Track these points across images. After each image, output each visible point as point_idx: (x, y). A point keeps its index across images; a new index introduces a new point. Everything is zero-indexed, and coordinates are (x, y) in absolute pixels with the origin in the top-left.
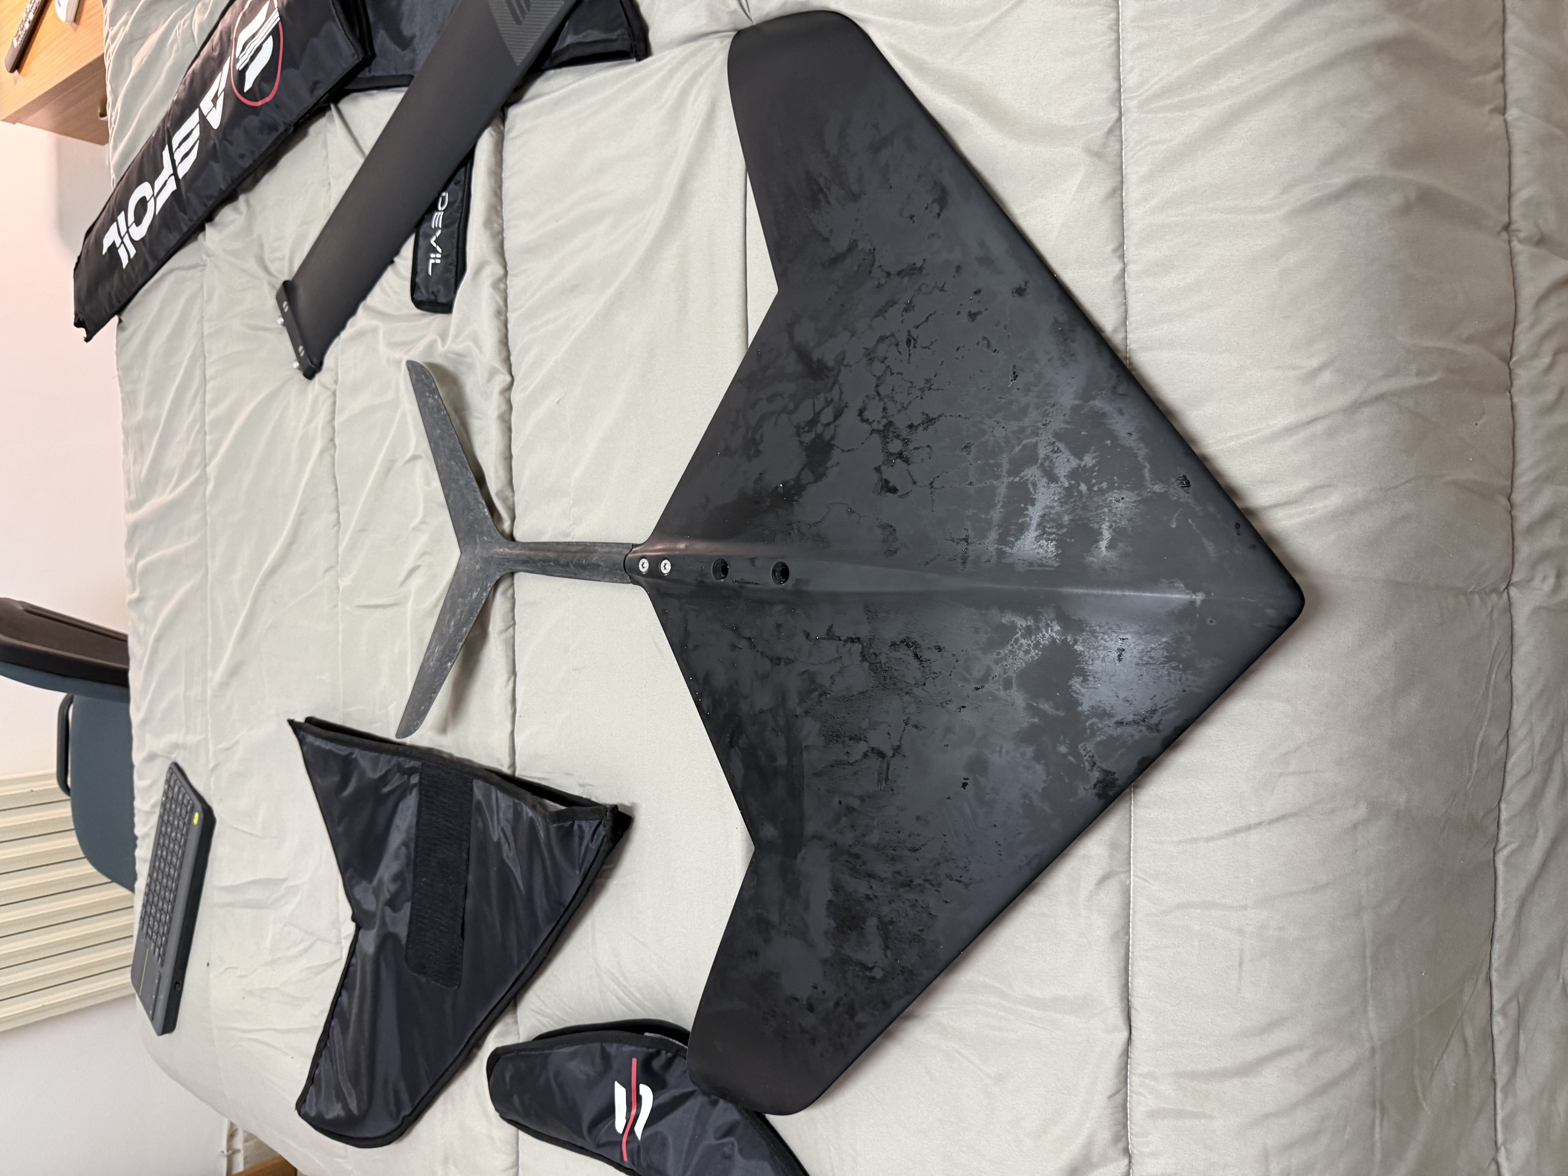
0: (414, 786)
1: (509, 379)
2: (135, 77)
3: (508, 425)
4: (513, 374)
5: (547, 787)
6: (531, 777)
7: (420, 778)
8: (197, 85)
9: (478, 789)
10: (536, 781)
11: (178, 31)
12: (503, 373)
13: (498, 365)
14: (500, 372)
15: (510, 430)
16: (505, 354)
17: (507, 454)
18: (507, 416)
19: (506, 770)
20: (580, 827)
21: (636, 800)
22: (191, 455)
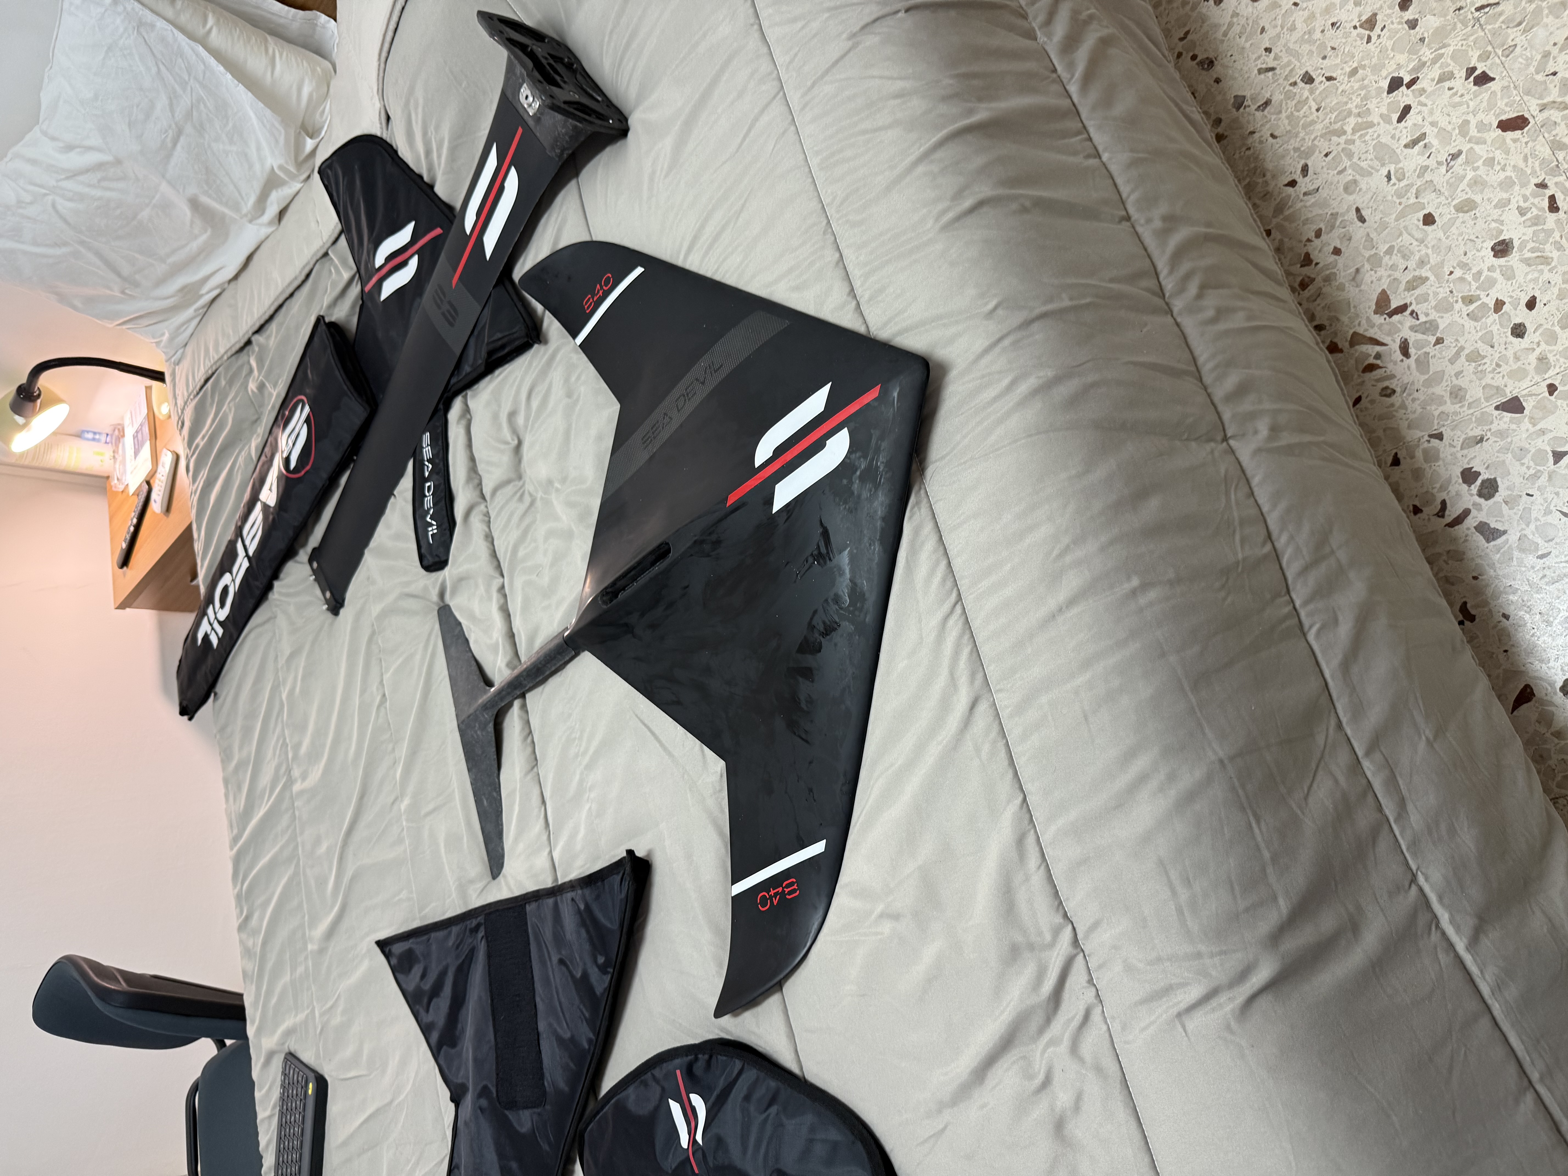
0: (482, 938)
1: (501, 578)
2: (213, 506)
4: (503, 573)
7: (485, 930)
8: (257, 484)
11: (241, 460)
15: (509, 615)
16: (496, 563)
19: (550, 884)
22: (278, 768)
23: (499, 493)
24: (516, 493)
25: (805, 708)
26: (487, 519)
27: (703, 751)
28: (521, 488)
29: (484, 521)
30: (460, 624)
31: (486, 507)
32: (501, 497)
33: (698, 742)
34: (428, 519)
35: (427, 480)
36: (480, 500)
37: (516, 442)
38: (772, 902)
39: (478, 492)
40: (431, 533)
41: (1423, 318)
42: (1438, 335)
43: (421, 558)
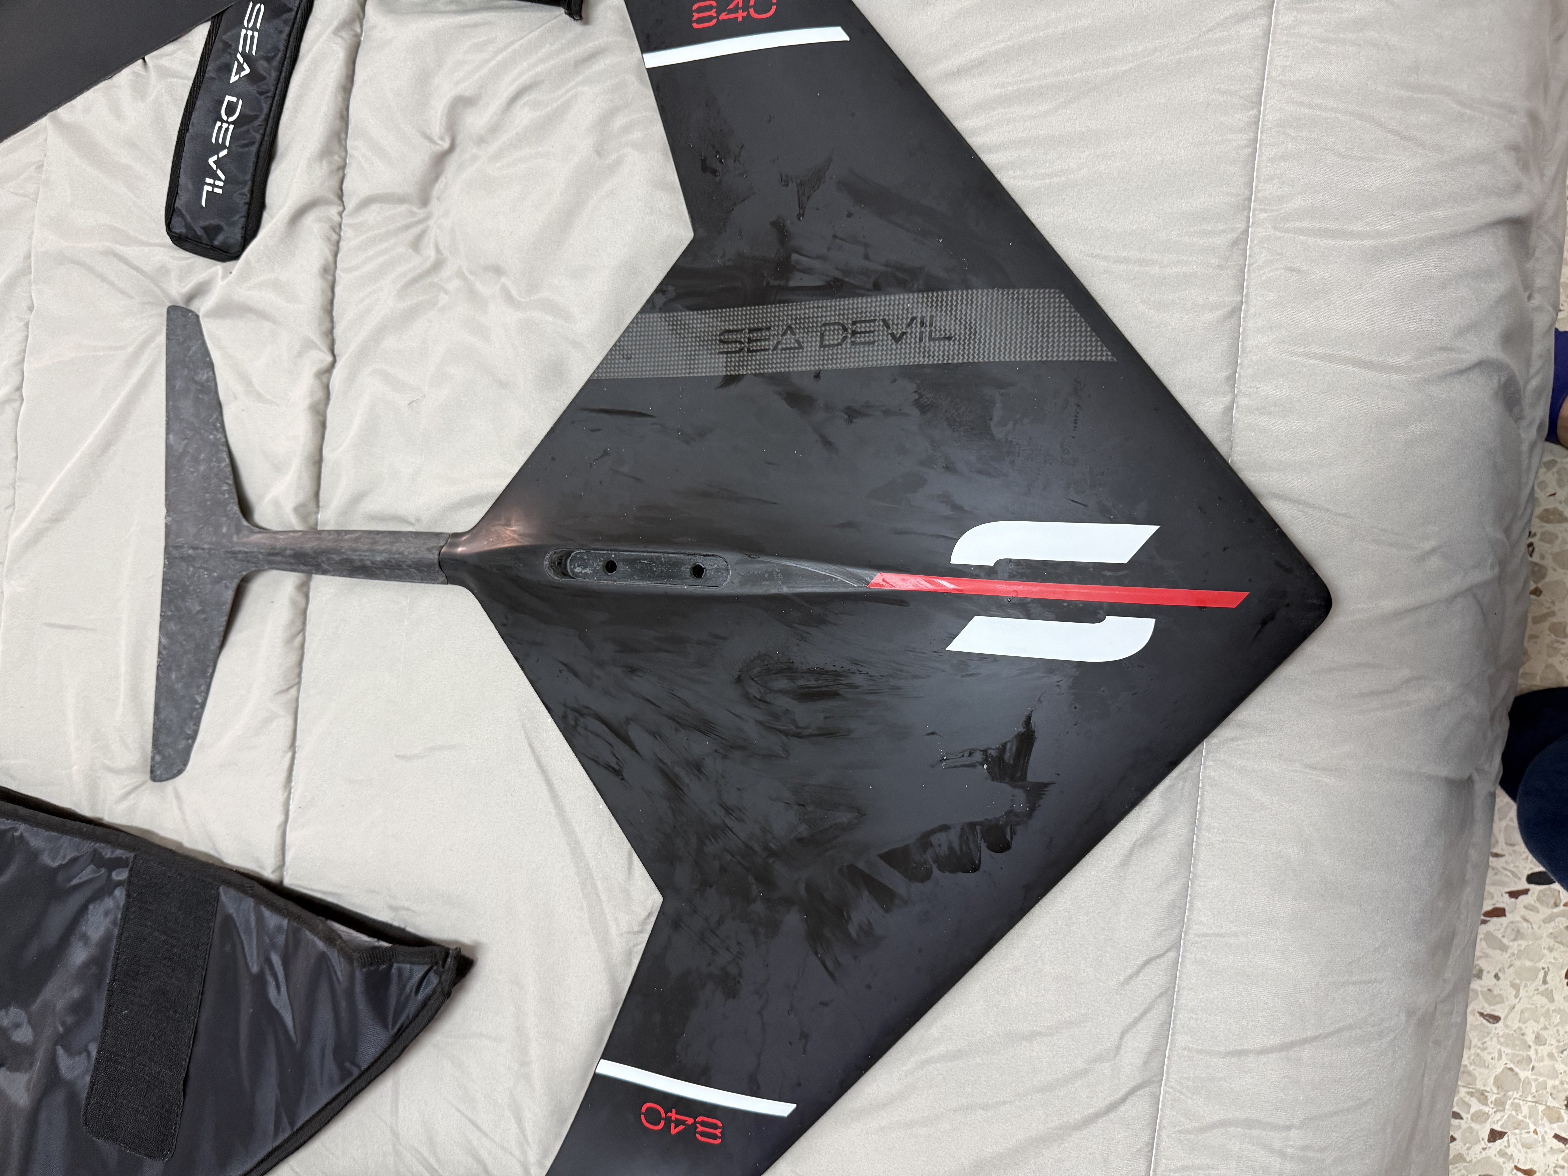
0: (119, 884)
1: (329, 359)
3: (321, 418)
4: (336, 352)
5: (337, 906)
6: (312, 890)
7: (130, 876)
9: (229, 900)
10: (318, 895)
12: (320, 350)
13: (316, 338)
14: (316, 347)
15: (323, 425)
16: (327, 324)
17: (317, 458)
18: (321, 407)
19: (269, 874)
20: (400, 970)
21: (483, 939)
23: (374, 207)
24: (407, 227)
25: (854, 934)
26: (335, 237)
27: (630, 863)
28: (419, 222)
29: (329, 239)
30: (211, 366)
31: (340, 214)
32: (373, 215)
33: (627, 845)
34: (211, 161)
35: (231, 89)
36: (333, 197)
37: (446, 145)
38: (667, 1127)
39: (334, 182)
40: (207, 188)
41: (1536, 558)
42: (1540, 585)
43: (171, 211)
